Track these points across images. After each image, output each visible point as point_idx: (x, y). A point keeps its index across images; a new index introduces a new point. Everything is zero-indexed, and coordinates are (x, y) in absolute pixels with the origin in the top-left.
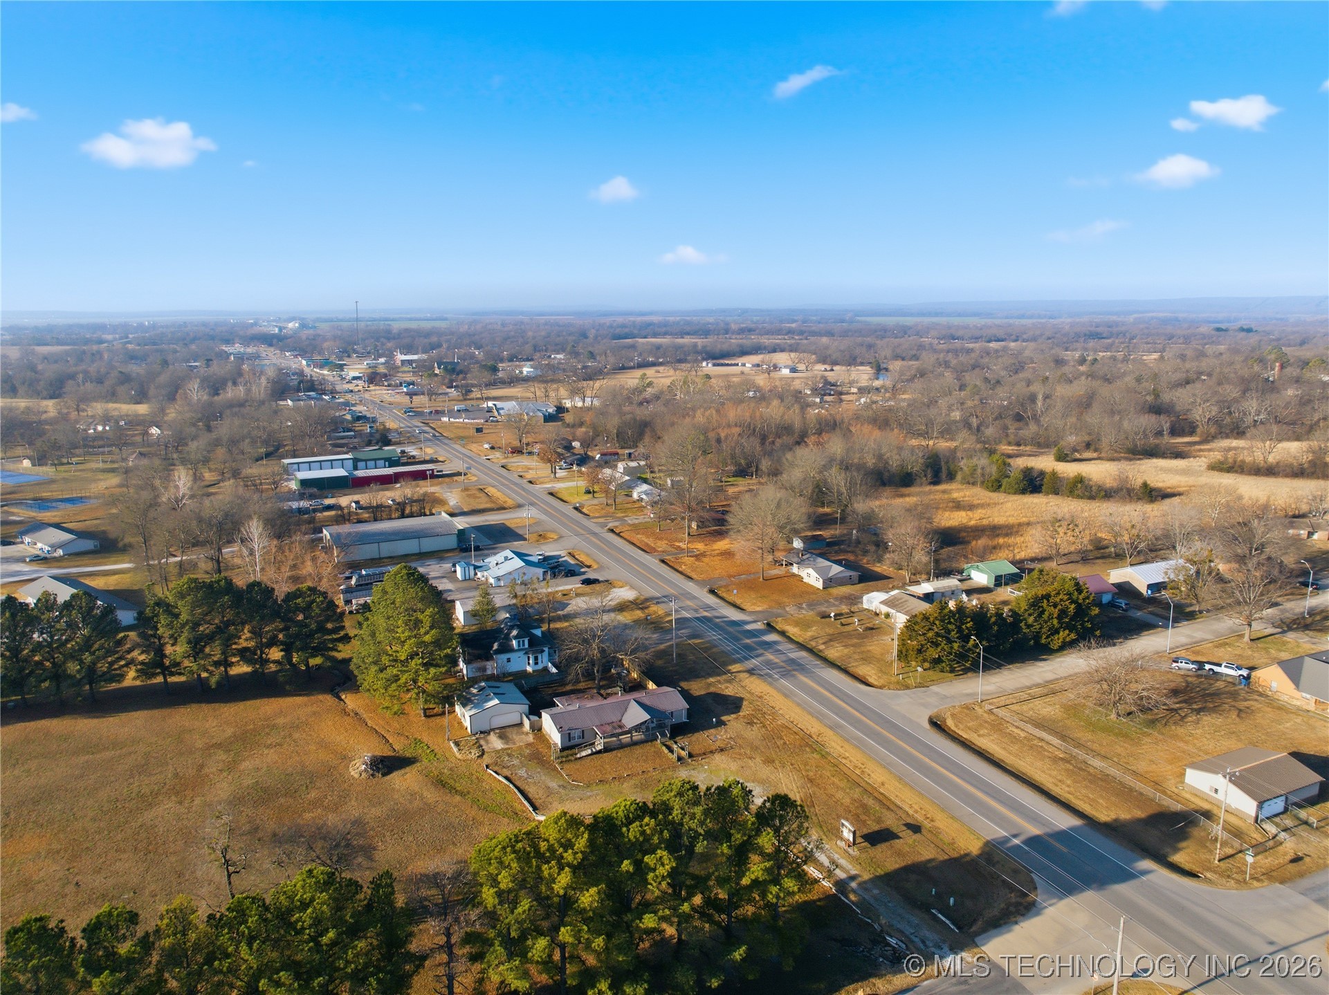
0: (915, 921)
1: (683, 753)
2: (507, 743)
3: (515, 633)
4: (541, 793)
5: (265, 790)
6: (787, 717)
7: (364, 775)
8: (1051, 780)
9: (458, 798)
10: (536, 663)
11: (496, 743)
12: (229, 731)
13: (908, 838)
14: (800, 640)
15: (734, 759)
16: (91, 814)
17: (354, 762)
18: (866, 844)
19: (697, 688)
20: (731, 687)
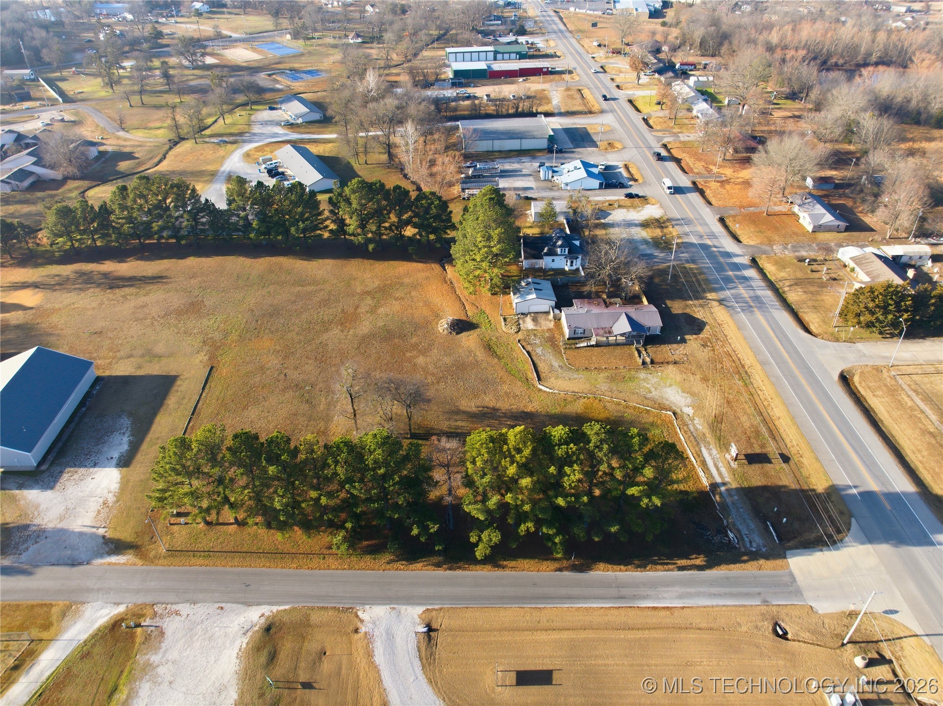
0: (752, 526)
1: (648, 360)
2: (536, 325)
3: (560, 243)
4: (546, 368)
5: (388, 331)
6: (733, 346)
7: (445, 331)
8: (912, 447)
9: (496, 360)
10: (572, 265)
11: (529, 324)
12: (377, 283)
13: (778, 464)
14: (772, 278)
15: (681, 372)
16: (297, 329)
17: (442, 321)
18: (745, 461)
19: (677, 307)
20: (703, 311)
